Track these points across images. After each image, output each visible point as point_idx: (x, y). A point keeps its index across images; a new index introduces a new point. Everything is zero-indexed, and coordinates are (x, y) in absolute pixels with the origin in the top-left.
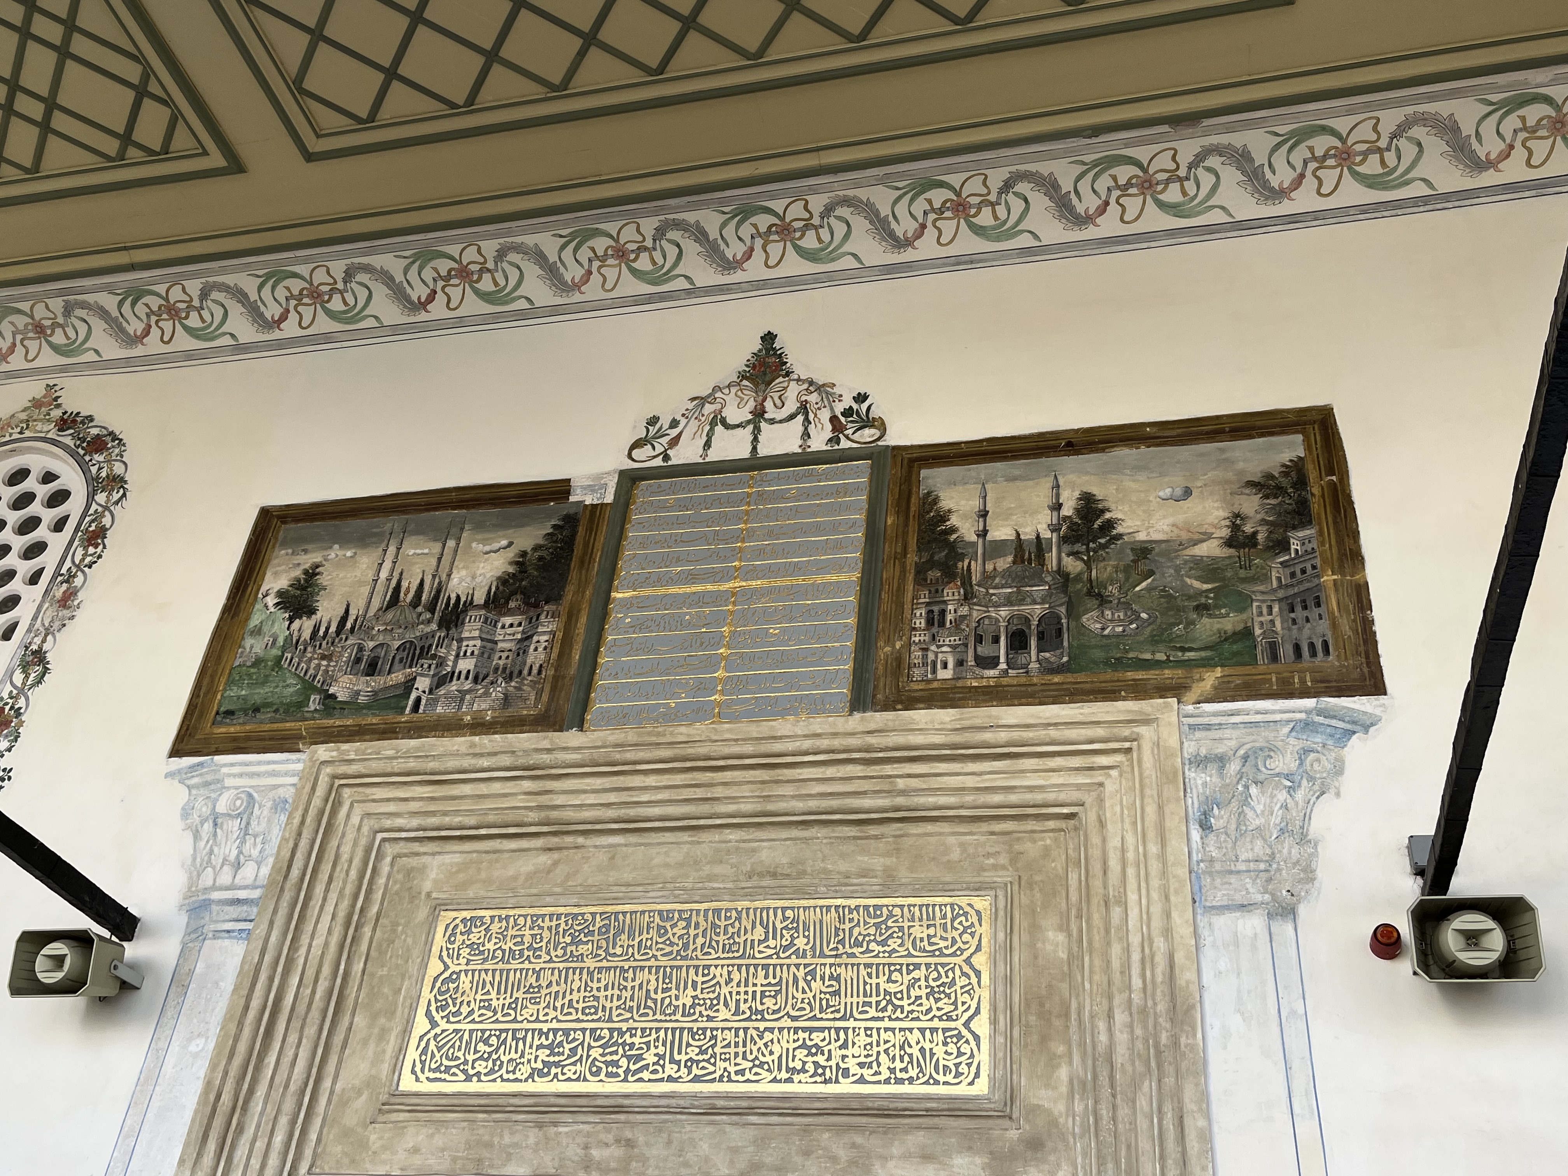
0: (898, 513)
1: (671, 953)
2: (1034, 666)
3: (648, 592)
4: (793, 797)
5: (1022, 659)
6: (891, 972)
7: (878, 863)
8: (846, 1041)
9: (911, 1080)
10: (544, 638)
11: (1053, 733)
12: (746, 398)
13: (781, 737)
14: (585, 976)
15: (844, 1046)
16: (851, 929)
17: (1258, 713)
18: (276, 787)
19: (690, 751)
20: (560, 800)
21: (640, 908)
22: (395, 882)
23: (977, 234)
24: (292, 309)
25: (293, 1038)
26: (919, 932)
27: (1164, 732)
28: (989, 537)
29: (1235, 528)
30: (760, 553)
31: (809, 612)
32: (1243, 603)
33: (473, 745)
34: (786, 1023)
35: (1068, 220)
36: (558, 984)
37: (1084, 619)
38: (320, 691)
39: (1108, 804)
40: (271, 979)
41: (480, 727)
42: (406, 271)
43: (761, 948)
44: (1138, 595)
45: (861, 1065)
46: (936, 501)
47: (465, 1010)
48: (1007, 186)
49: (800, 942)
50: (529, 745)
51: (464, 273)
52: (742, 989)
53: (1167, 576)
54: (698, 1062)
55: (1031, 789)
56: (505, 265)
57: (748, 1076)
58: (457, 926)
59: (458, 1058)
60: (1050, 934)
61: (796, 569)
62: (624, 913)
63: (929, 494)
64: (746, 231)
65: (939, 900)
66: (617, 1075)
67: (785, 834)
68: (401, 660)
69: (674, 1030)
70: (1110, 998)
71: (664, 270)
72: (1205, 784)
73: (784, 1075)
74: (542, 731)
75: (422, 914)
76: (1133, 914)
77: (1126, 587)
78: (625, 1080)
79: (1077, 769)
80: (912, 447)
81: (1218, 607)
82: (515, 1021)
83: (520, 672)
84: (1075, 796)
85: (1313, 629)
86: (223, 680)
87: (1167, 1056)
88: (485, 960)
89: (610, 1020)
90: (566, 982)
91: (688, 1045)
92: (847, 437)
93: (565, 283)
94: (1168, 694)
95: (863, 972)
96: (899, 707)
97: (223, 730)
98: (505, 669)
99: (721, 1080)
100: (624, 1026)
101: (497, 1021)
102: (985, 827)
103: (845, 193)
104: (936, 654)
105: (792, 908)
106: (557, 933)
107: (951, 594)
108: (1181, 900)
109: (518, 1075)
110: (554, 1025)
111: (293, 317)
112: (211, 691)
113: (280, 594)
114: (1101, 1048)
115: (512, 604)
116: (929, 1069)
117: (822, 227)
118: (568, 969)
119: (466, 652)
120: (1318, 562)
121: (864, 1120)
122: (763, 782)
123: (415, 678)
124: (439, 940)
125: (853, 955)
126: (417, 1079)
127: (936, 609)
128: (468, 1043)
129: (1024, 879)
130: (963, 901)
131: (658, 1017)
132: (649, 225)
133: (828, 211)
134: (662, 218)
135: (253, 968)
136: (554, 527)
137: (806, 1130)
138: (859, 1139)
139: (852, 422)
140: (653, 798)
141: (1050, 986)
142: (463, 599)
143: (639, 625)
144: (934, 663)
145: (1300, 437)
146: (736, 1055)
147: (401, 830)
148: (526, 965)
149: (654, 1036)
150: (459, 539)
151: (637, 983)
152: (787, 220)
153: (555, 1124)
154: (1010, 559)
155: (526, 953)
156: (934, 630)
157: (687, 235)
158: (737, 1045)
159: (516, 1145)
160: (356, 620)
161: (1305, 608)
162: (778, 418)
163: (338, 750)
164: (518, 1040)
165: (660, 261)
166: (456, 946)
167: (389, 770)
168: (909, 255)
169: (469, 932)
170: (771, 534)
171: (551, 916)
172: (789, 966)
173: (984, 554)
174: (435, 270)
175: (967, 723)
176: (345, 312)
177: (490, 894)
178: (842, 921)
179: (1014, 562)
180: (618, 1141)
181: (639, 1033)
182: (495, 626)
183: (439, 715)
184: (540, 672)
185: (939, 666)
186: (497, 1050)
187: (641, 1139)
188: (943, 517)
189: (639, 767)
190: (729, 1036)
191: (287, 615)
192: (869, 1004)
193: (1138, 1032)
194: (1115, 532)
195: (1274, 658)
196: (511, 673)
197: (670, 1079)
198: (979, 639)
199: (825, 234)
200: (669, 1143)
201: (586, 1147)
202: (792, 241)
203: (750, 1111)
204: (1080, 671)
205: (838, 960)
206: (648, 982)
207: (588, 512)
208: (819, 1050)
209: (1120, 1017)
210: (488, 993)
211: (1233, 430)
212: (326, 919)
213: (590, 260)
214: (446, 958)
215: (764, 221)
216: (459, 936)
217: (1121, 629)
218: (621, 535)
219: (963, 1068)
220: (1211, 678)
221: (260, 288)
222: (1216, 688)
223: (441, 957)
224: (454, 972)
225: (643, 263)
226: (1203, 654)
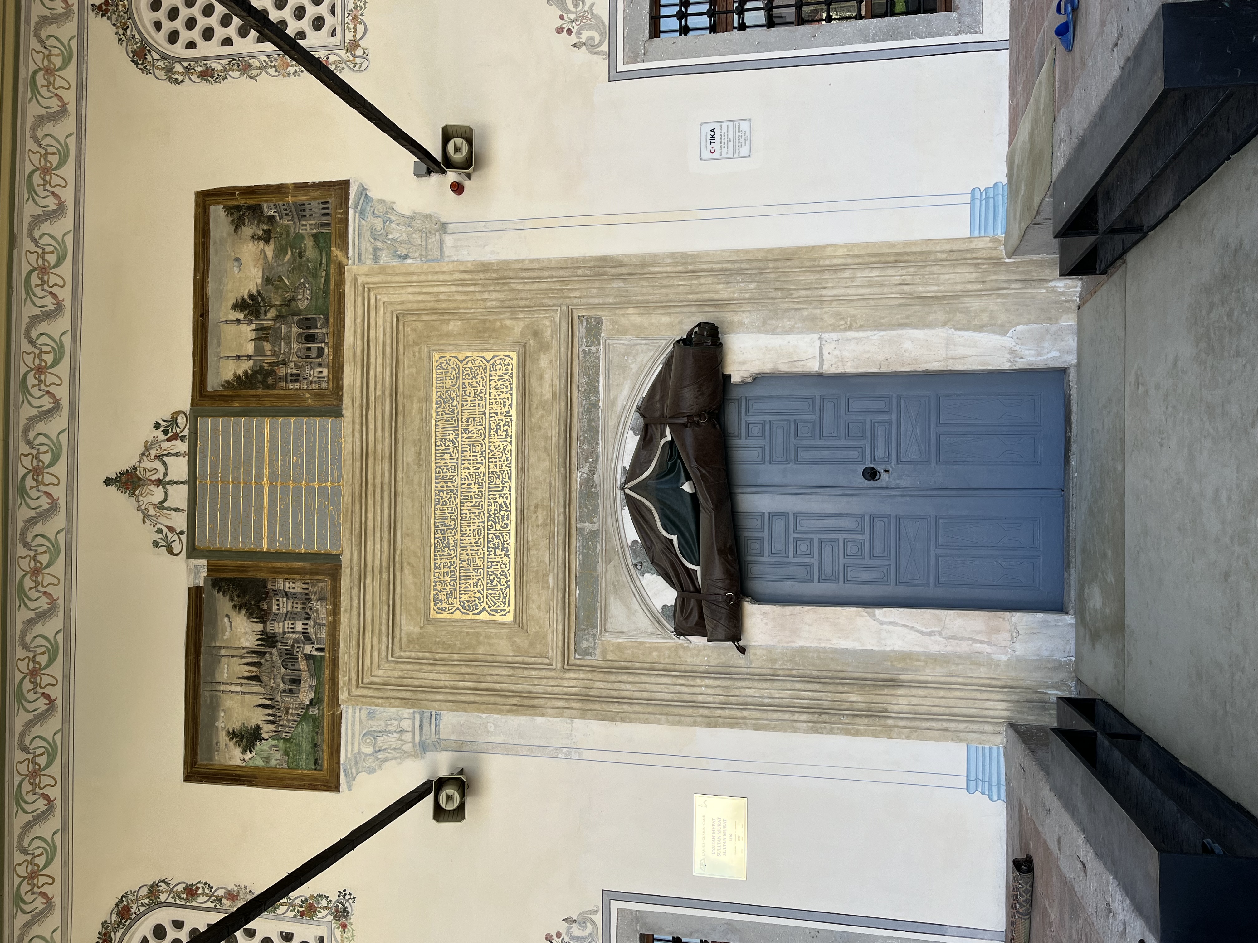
0: (232, 401)
1: (455, 498)
2: (324, 331)
3: (265, 530)
4: (383, 444)
5: (320, 336)
6: (466, 395)
7: (416, 405)
8: (494, 413)
9: (511, 384)
10: (287, 585)
11: (359, 320)
12: (148, 491)
13: (353, 449)
14: (464, 538)
15: (496, 414)
16: (446, 414)
17: (354, 233)
18: (361, 721)
19: (357, 494)
20: (377, 562)
21: (433, 516)
22: (414, 647)
23: (57, 364)
24: (41, 791)
25: (489, 678)
26: (448, 383)
27: (361, 272)
28: (252, 354)
29: (259, 238)
30: (248, 472)
31: (286, 442)
32: (299, 237)
33: (345, 611)
34: (486, 441)
35: (57, 315)
36: (467, 550)
37: (302, 308)
38: (308, 709)
39: (393, 300)
40: (461, 694)
41: (335, 612)
42: (27, 711)
43: (453, 455)
44: (291, 283)
45: (505, 406)
46: (227, 382)
47: (478, 595)
48: (32, 342)
49: (452, 437)
50: (348, 580)
51: (34, 673)
52: (472, 462)
53: (282, 270)
54: (503, 478)
55: (384, 334)
56: (33, 645)
57: (509, 455)
58: (438, 608)
59: (499, 594)
60: (450, 328)
61: (260, 452)
62: (435, 523)
63: (223, 386)
64: (34, 493)
65: (434, 376)
66: (508, 515)
67: (400, 450)
68: (293, 665)
69: (489, 491)
70: (478, 300)
71: (50, 546)
72: (386, 257)
73: (508, 439)
74: (341, 576)
75: (430, 629)
76: (442, 289)
77: (286, 288)
78: (510, 511)
79: (376, 313)
80: (193, 396)
81: (301, 247)
82: (483, 569)
83: (306, 594)
84: (389, 315)
85: (315, 208)
86: (295, 772)
87: (501, 274)
88: (455, 589)
89: (484, 522)
90: (466, 547)
91: (495, 484)
92: (181, 432)
93: (50, 609)
94: (343, 271)
95: (465, 407)
96: (341, 393)
97: (326, 763)
98: (304, 604)
99: (510, 467)
100: (487, 515)
101: (483, 578)
102: (401, 357)
103: (21, 431)
104: (314, 377)
105: (436, 442)
106: (443, 555)
107: (282, 371)
108: (437, 267)
109: (507, 563)
110: (485, 549)
111: (47, 791)
112: (301, 778)
113: (244, 752)
114: (498, 304)
115: (265, 607)
116: (506, 376)
117: (38, 450)
118: (460, 547)
119: (292, 628)
120: (281, 203)
121: (527, 405)
122: (375, 459)
123: (305, 654)
124: (445, 615)
125: (458, 413)
126: (508, 612)
127: (289, 378)
128: (493, 590)
129: (425, 339)
130: (435, 365)
131: (483, 500)
132: (21, 551)
133: (29, 443)
134: (18, 541)
135: (455, 704)
136: (218, 592)
137: (531, 429)
138: (534, 406)
139: (172, 430)
140: (379, 514)
141: (473, 328)
142: (259, 637)
143: (284, 533)
144: (319, 377)
145: (212, 207)
146: (500, 461)
147: (388, 647)
148: (458, 568)
149: (491, 500)
150: (220, 648)
151: (468, 512)
152: (31, 468)
153: (528, 542)
154: (265, 343)
155: (452, 569)
156: (301, 378)
157: (30, 529)
158: (496, 462)
159: (537, 560)
160: (266, 699)
161: (304, 210)
162: (164, 471)
163: (343, 687)
164: (492, 565)
165: (44, 549)
166: (447, 606)
167: (356, 655)
168: (65, 403)
169: (441, 601)
170: (237, 468)
171: (435, 560)
172: (462, 441)
173: (261, 356)
174: (29, 691)
175: (352, 359)
176: (49, 755)
177: (423, 595)
178: (442, 419)
179: (267, 341)
180: (535, 512)
181: (490, 507)
182: (277, 614)
183: (327, 635)
184: (307, 583)
185: (320, 375)
186: (496, 575)
187: (535, 501)
188: (238, 378)
189: (363, 521)
190: (492, 465)
191: (258, 743)
192: (479, 404)
193: (492, 288)
194: (256, 294)
195: (328, 225)
196: (306, 599)
197: (510, 490)
198: (308, 357)
199: (43, 449)
200: (536, 489)
201: (538, 526)
202: (44, 468)
203: (523, 453)
204: (328, 309)
205: (460, 419)
206: (467, 506)
207: (212, 573)
208: (498, 424)
209: (486, 296)
210: (470, 585)
211: (204, 237)
212: (432, 676)
213: (37, 591)
214: (453, 610)
215: (29, 482)
216: (443, 606)
217: (308, 291)
218: (230, 551)
219: (506, 362)
220: (336, 252)
221: (25, 811)
222: (341, 250)
223: (452, 613)
224: (460, 605)
225: (44, 559)
226: (324, 255)
